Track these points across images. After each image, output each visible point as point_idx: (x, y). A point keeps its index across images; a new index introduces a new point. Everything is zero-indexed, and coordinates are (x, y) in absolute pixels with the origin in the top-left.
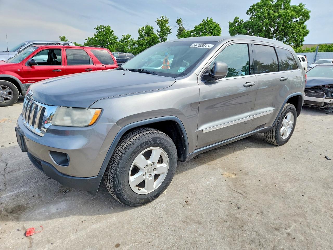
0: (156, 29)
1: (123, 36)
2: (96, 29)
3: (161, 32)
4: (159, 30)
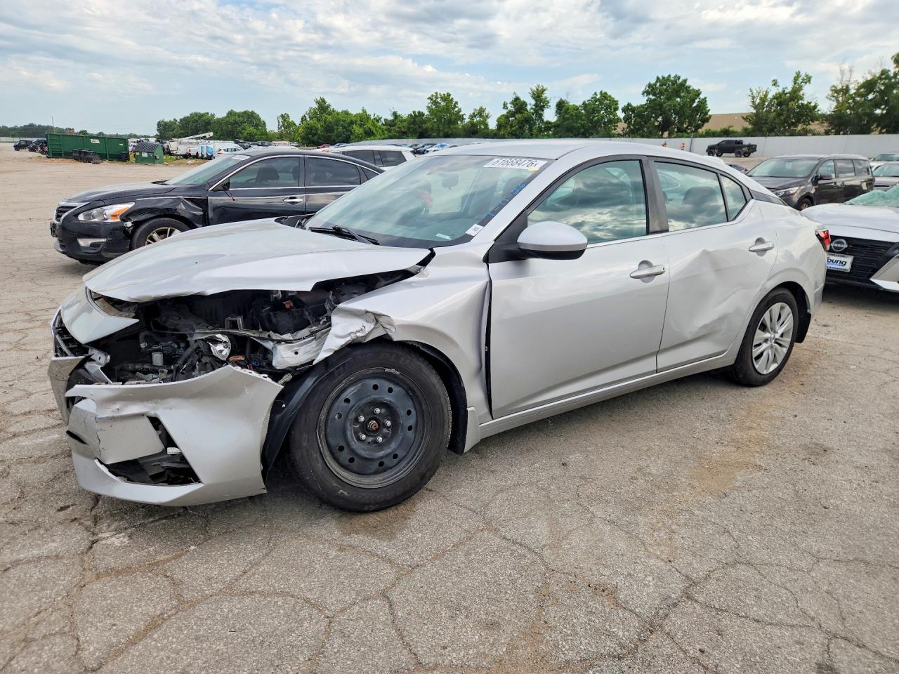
0: (530, 103)
1: (475, 110)
2: (429, 98)
3: (536, 105)
4: (533, 102)
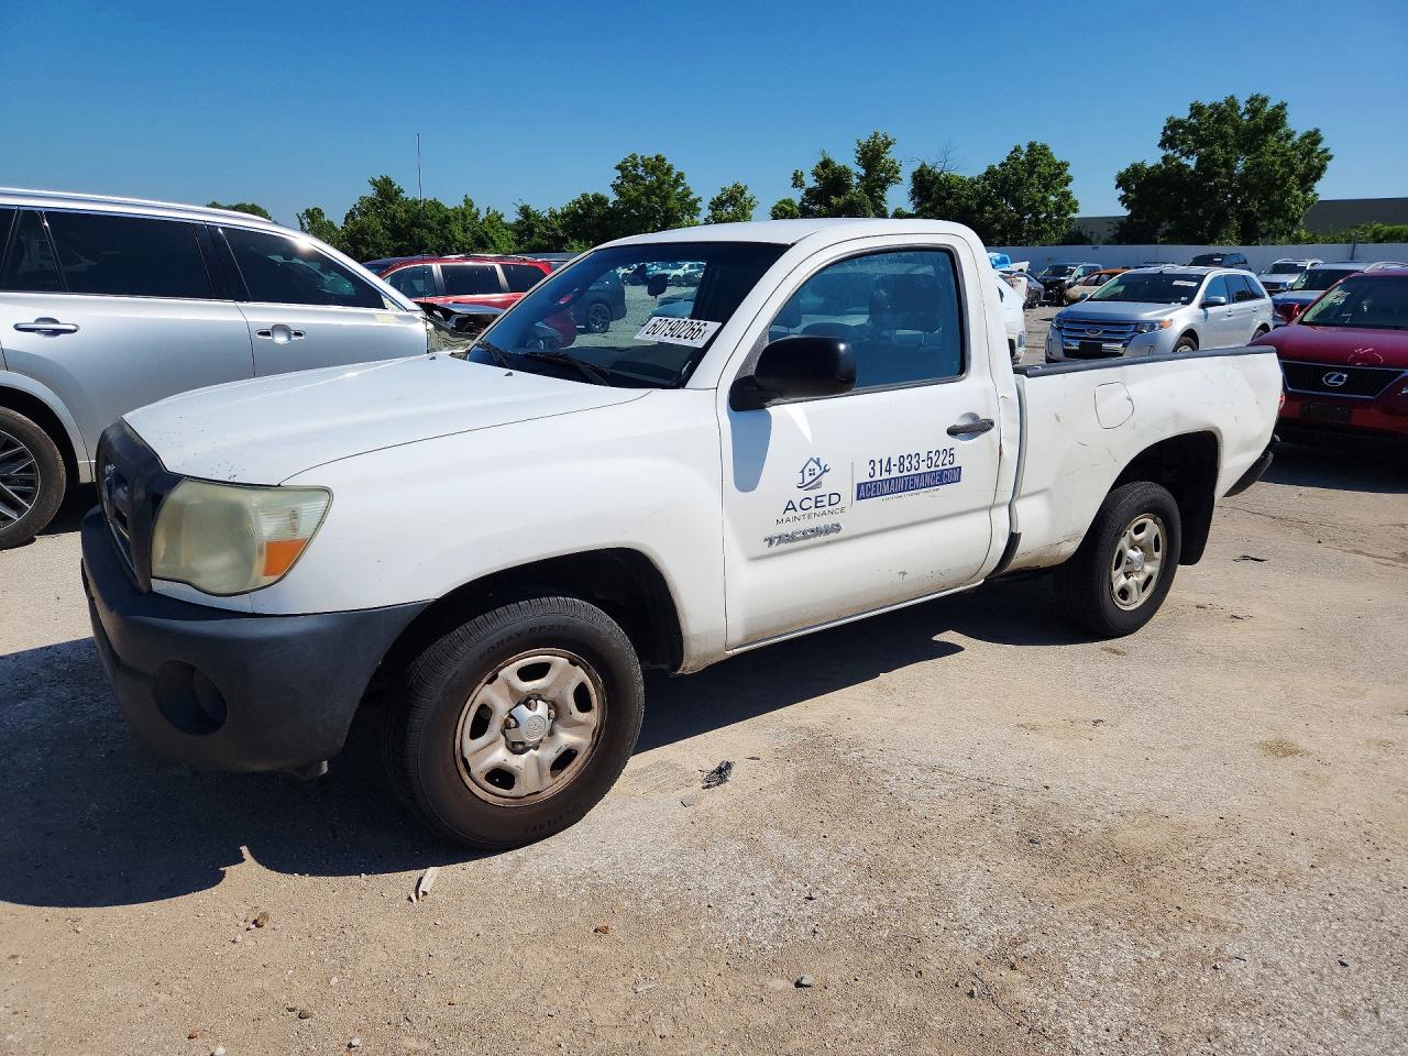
1: (722, 189)
3: (868, 178)
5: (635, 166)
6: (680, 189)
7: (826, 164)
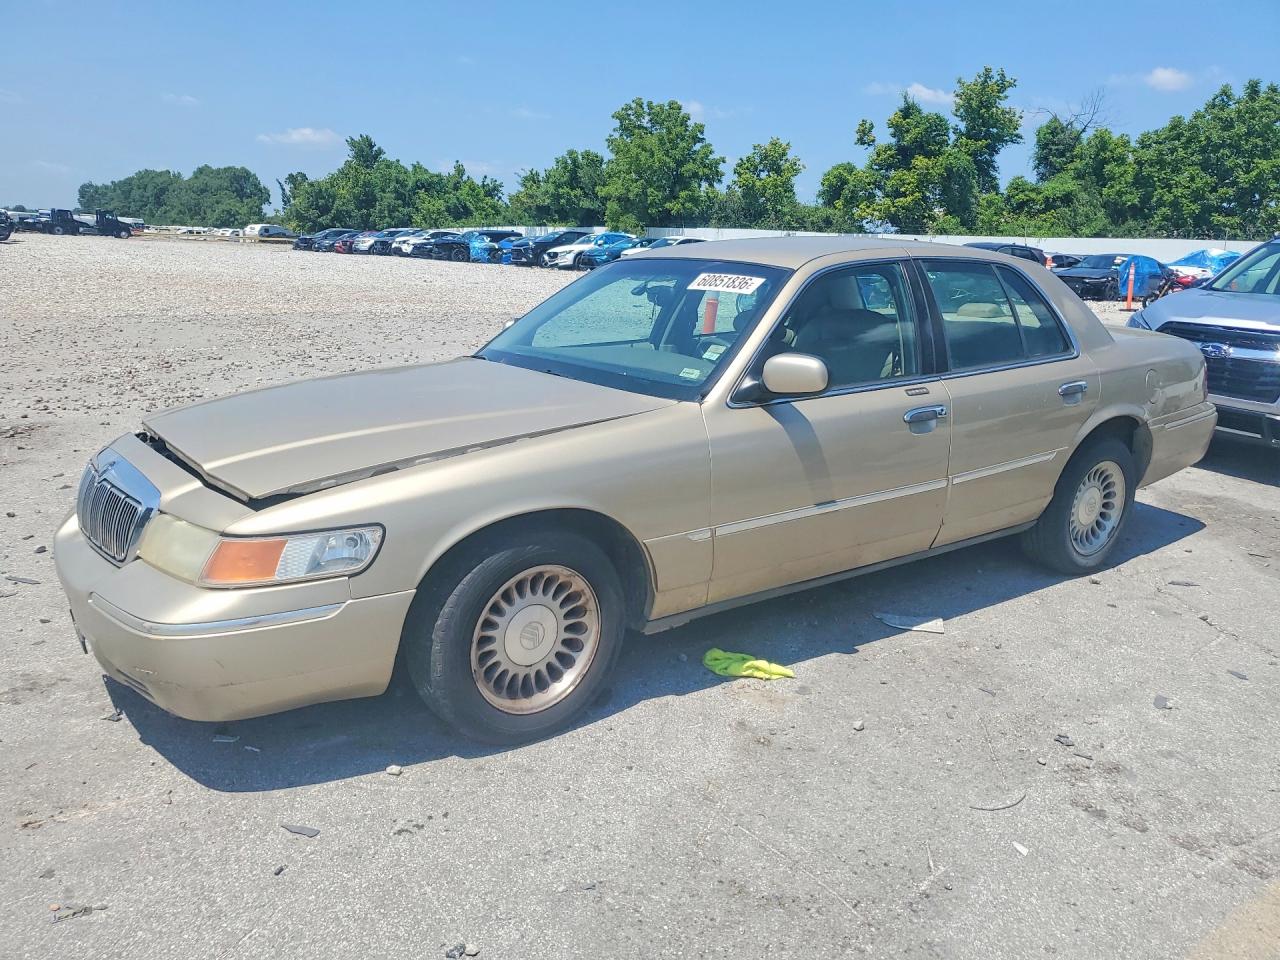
5: (639, 116)
6: (698, 147)
7: (908, 111)
